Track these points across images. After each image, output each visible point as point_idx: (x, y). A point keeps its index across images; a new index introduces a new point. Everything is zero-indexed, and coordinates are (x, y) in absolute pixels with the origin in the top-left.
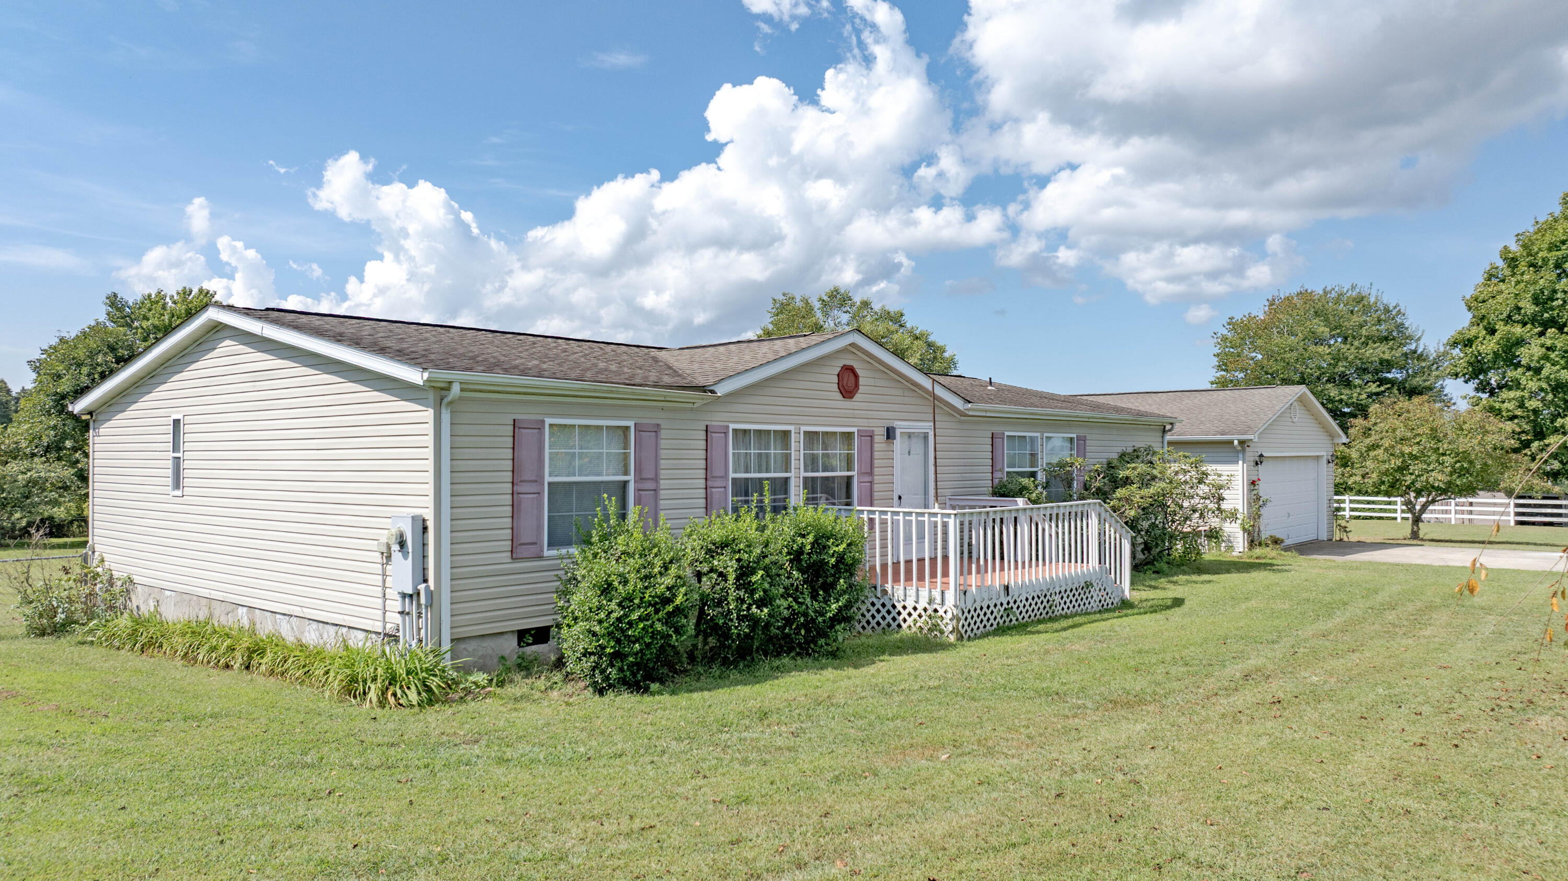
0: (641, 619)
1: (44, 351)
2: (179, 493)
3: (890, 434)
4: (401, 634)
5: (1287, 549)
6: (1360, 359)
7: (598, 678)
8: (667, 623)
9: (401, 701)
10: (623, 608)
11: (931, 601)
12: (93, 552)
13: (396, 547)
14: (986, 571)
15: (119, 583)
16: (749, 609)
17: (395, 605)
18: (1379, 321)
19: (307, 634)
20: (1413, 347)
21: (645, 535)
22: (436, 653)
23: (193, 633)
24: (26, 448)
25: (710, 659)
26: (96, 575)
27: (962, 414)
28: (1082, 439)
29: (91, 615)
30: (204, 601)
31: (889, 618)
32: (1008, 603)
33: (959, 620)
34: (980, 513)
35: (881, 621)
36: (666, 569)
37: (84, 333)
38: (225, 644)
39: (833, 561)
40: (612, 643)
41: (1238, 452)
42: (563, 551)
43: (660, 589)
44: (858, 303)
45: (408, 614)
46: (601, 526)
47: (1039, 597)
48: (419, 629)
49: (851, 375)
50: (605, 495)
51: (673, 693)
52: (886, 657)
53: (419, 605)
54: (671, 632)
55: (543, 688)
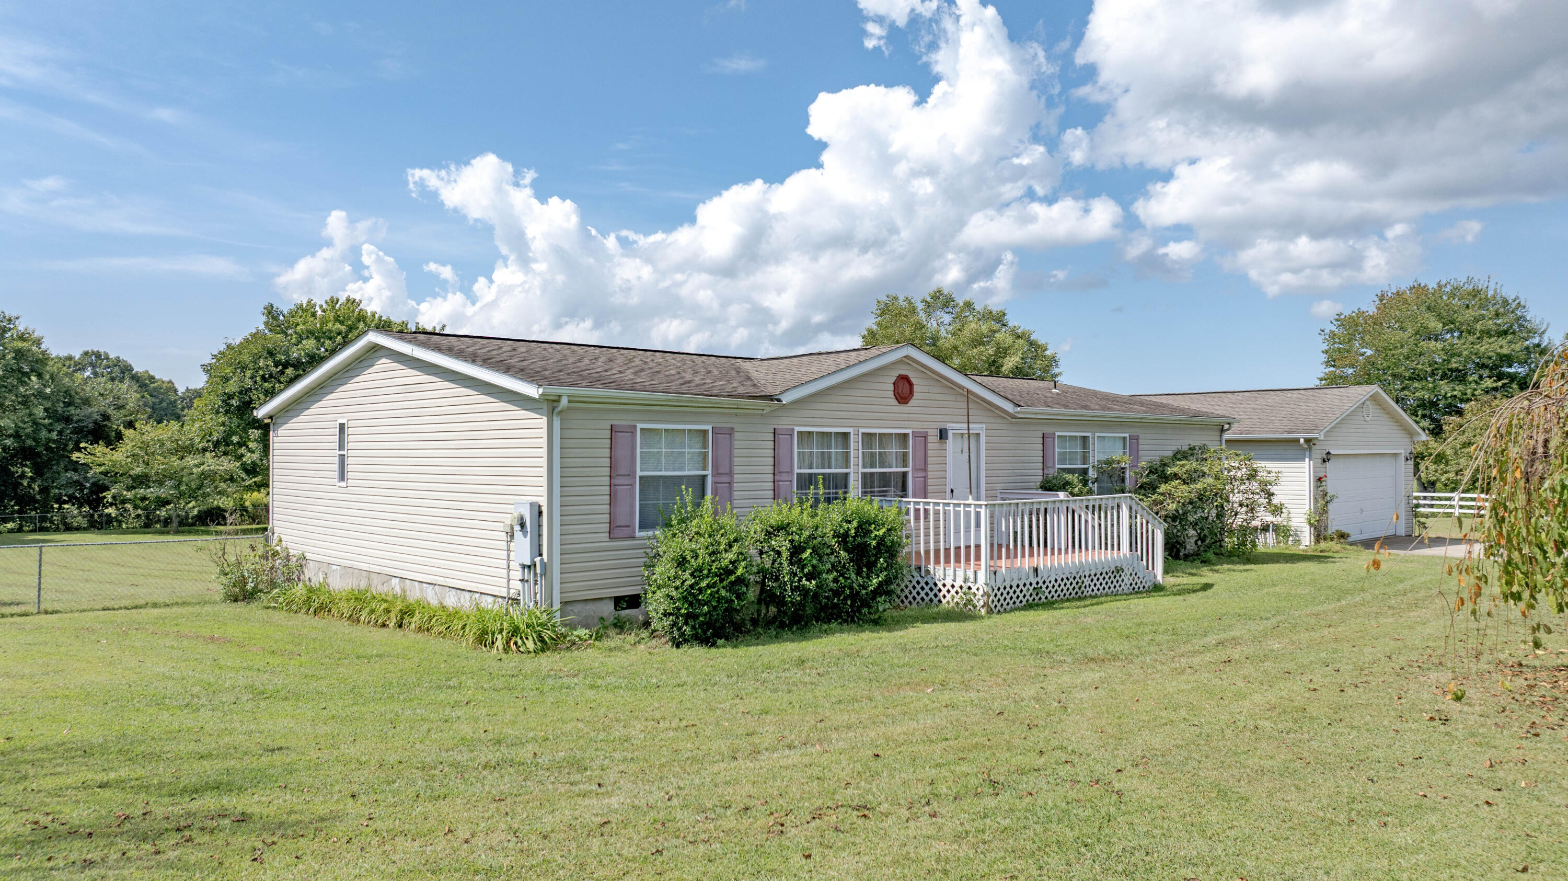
0: (708, 586)
1: (214, 356)
2: (343, 484)
3: (943, 434)
4: (521, 598)
5: (1352, 544)
6: (1476, 354)
7: (676, 634)
8: (730, 591)
9: (521, 649)
10: (695, 577)
11: (966, 580)
12: (273, 534)
13: (517, 528)
14: (1016, 557)
15: (294, 559)
16: (800, 581)
17: (517, 574)
18: (1497, 315)
19: (447, 599)
20: (1536, 341)
21: (714, 519)
22: (550, 614)
23: (356, 599)
24: (200, 443)
25: (769, 623)
26: (276, 554)
27: (1013, 416)
28: (1135, 439)
29: (273, 584)
30: (364, 574)
31: (931, 595)
32: (1038, 583)
33: (989, 596)
34: (1010, 504)
35: (925, 597)
36: (731, 546)
37: (247, 340)
38: (382, 607)
39: (874, 543)
40: (686, 606)
41: (1305, 449)
42: (650, 533)
43: (725, 563)
44: (961, 304)
45: (527, 581)
46: (680, 512)
47: (1068, 579)
48: (536, 594)
49: (906, 383)
50: (683, 487)
51: (735, 647)
52: (918, 624)
53: (535, 574)
54: (733, 598)
55: (633, 642)
